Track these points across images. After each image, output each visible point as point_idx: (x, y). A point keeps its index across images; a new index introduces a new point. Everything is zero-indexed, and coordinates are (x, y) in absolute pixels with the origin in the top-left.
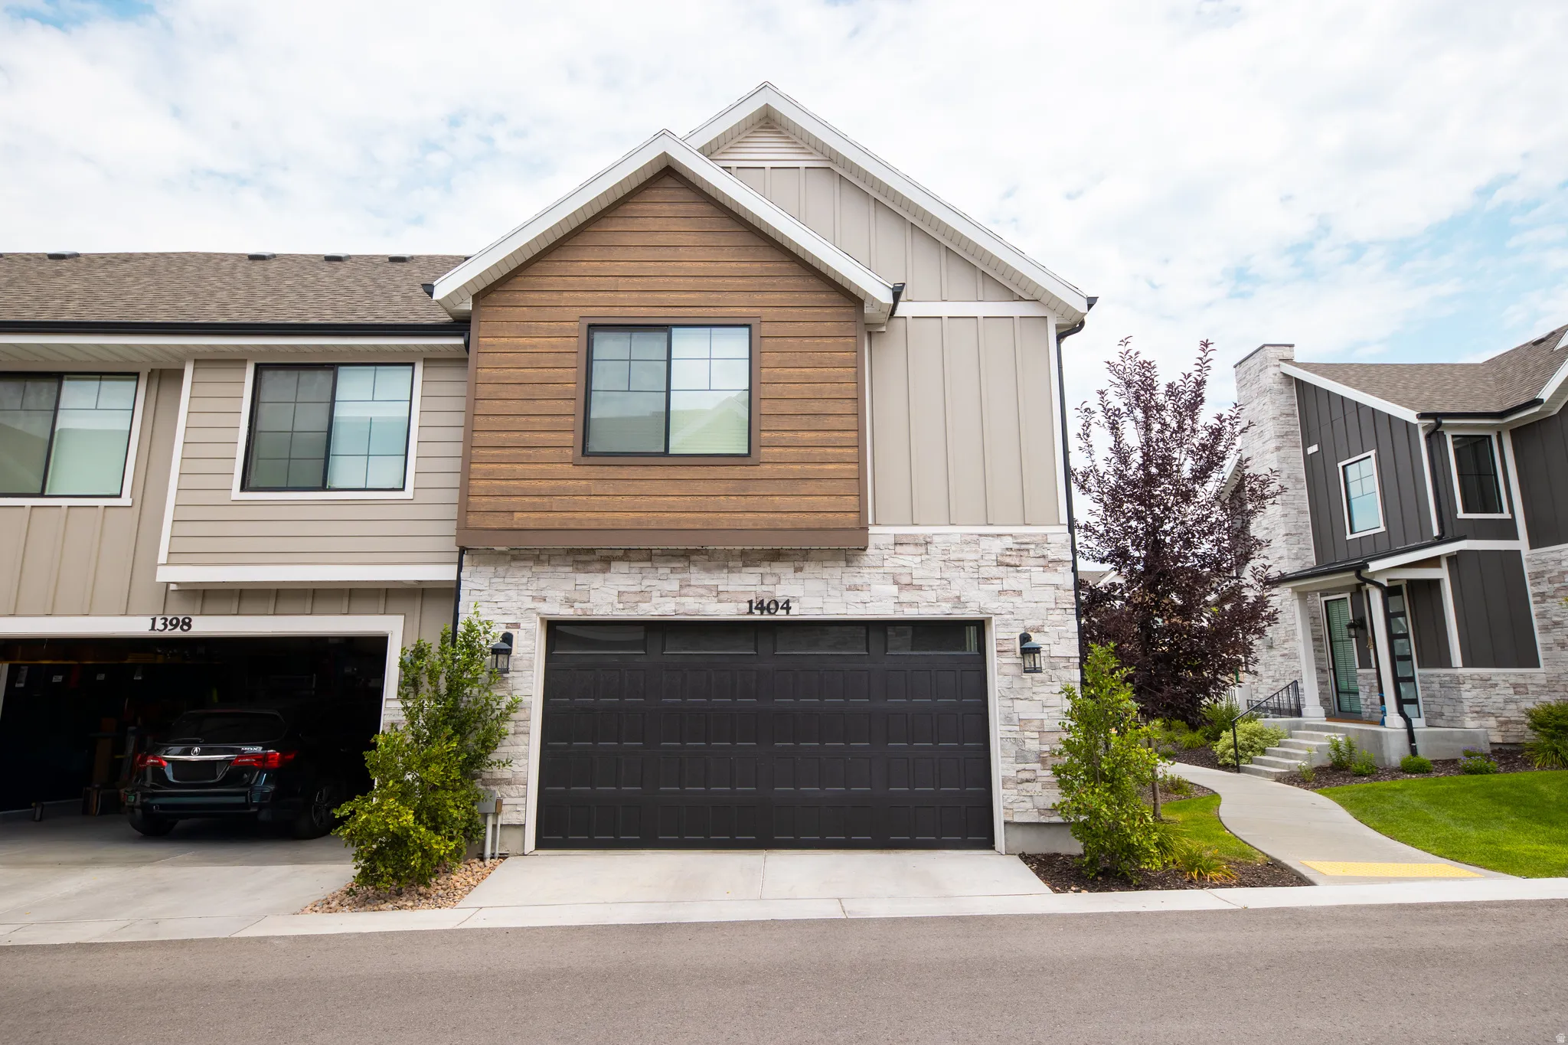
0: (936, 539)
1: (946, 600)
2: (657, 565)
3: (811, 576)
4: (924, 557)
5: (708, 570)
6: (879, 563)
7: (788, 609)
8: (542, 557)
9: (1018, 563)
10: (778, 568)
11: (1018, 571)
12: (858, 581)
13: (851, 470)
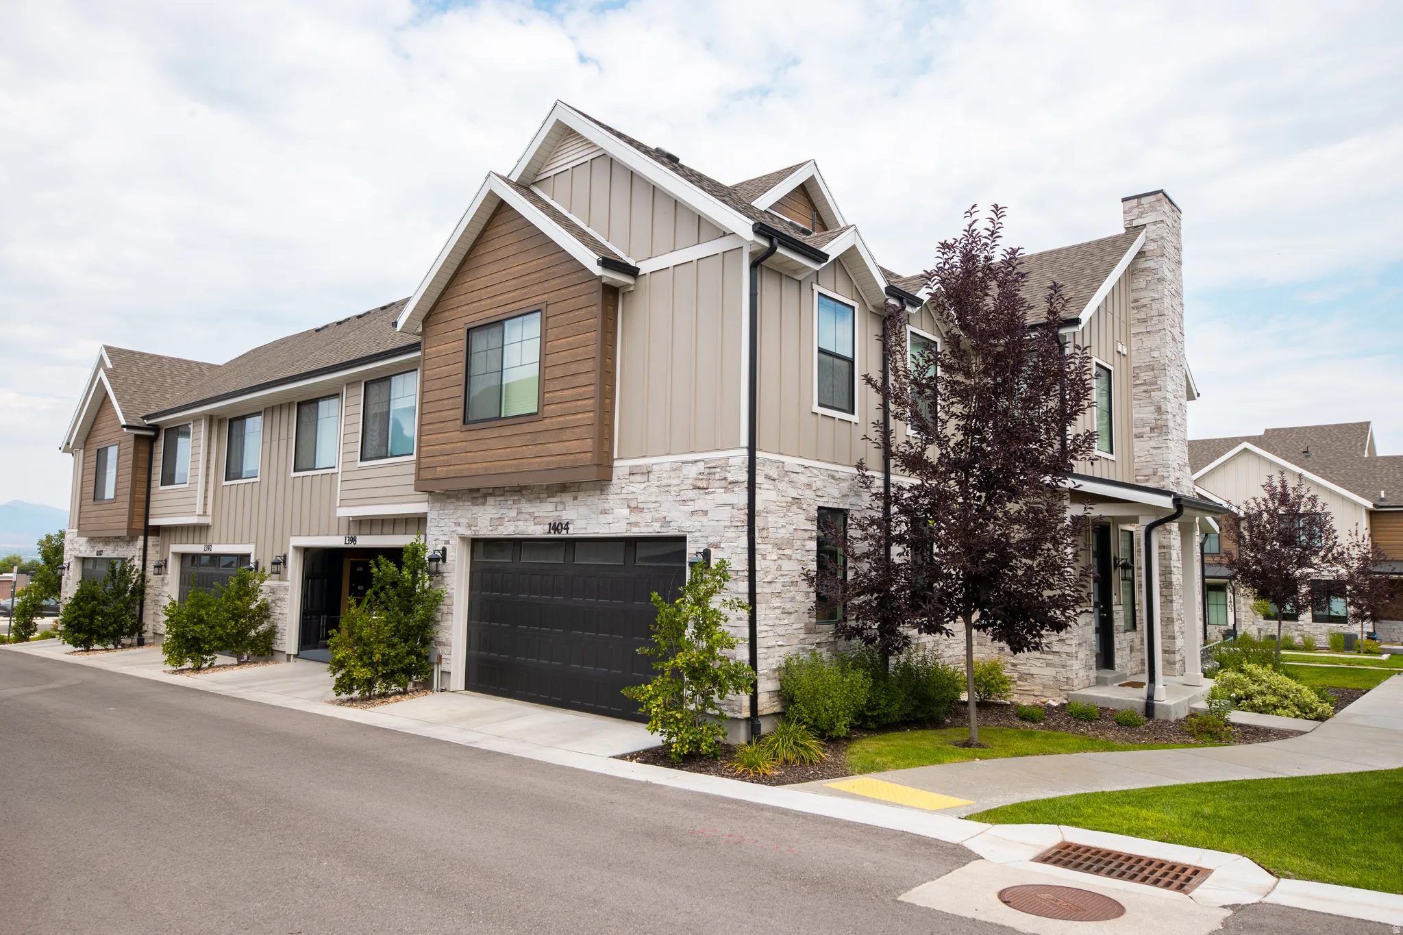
0: (655, 468)
1: (657, 520)
2: (507, 498)
3: (581, 503)
4: (647, 483)
5: (530, 501)
6: (619, 491)
7: (567, 529)
8: (459, 496)
9: (705, 486)
10: (567, 498)
11: (706, 493)
12: (606, 506)
13: (590, 417)
